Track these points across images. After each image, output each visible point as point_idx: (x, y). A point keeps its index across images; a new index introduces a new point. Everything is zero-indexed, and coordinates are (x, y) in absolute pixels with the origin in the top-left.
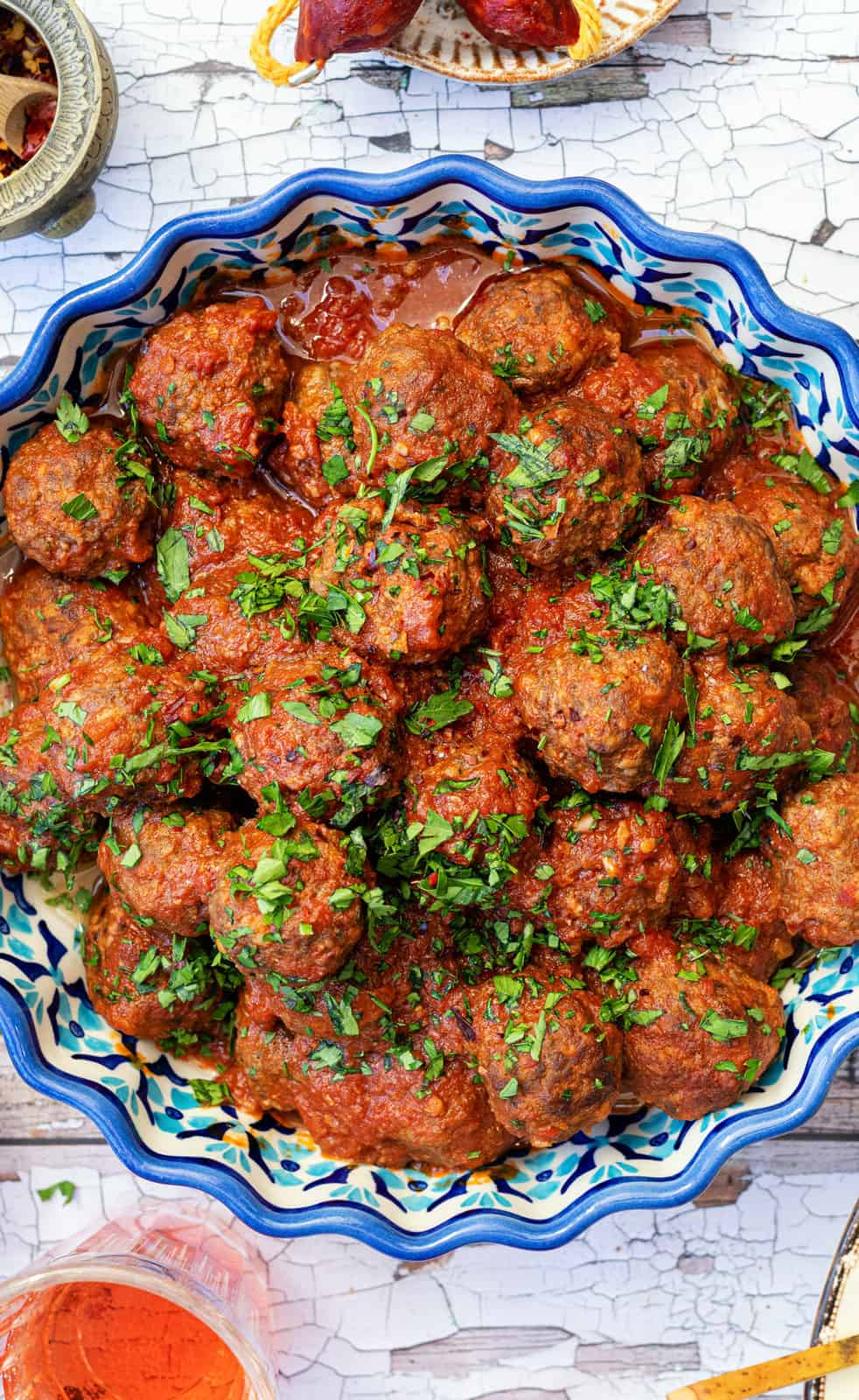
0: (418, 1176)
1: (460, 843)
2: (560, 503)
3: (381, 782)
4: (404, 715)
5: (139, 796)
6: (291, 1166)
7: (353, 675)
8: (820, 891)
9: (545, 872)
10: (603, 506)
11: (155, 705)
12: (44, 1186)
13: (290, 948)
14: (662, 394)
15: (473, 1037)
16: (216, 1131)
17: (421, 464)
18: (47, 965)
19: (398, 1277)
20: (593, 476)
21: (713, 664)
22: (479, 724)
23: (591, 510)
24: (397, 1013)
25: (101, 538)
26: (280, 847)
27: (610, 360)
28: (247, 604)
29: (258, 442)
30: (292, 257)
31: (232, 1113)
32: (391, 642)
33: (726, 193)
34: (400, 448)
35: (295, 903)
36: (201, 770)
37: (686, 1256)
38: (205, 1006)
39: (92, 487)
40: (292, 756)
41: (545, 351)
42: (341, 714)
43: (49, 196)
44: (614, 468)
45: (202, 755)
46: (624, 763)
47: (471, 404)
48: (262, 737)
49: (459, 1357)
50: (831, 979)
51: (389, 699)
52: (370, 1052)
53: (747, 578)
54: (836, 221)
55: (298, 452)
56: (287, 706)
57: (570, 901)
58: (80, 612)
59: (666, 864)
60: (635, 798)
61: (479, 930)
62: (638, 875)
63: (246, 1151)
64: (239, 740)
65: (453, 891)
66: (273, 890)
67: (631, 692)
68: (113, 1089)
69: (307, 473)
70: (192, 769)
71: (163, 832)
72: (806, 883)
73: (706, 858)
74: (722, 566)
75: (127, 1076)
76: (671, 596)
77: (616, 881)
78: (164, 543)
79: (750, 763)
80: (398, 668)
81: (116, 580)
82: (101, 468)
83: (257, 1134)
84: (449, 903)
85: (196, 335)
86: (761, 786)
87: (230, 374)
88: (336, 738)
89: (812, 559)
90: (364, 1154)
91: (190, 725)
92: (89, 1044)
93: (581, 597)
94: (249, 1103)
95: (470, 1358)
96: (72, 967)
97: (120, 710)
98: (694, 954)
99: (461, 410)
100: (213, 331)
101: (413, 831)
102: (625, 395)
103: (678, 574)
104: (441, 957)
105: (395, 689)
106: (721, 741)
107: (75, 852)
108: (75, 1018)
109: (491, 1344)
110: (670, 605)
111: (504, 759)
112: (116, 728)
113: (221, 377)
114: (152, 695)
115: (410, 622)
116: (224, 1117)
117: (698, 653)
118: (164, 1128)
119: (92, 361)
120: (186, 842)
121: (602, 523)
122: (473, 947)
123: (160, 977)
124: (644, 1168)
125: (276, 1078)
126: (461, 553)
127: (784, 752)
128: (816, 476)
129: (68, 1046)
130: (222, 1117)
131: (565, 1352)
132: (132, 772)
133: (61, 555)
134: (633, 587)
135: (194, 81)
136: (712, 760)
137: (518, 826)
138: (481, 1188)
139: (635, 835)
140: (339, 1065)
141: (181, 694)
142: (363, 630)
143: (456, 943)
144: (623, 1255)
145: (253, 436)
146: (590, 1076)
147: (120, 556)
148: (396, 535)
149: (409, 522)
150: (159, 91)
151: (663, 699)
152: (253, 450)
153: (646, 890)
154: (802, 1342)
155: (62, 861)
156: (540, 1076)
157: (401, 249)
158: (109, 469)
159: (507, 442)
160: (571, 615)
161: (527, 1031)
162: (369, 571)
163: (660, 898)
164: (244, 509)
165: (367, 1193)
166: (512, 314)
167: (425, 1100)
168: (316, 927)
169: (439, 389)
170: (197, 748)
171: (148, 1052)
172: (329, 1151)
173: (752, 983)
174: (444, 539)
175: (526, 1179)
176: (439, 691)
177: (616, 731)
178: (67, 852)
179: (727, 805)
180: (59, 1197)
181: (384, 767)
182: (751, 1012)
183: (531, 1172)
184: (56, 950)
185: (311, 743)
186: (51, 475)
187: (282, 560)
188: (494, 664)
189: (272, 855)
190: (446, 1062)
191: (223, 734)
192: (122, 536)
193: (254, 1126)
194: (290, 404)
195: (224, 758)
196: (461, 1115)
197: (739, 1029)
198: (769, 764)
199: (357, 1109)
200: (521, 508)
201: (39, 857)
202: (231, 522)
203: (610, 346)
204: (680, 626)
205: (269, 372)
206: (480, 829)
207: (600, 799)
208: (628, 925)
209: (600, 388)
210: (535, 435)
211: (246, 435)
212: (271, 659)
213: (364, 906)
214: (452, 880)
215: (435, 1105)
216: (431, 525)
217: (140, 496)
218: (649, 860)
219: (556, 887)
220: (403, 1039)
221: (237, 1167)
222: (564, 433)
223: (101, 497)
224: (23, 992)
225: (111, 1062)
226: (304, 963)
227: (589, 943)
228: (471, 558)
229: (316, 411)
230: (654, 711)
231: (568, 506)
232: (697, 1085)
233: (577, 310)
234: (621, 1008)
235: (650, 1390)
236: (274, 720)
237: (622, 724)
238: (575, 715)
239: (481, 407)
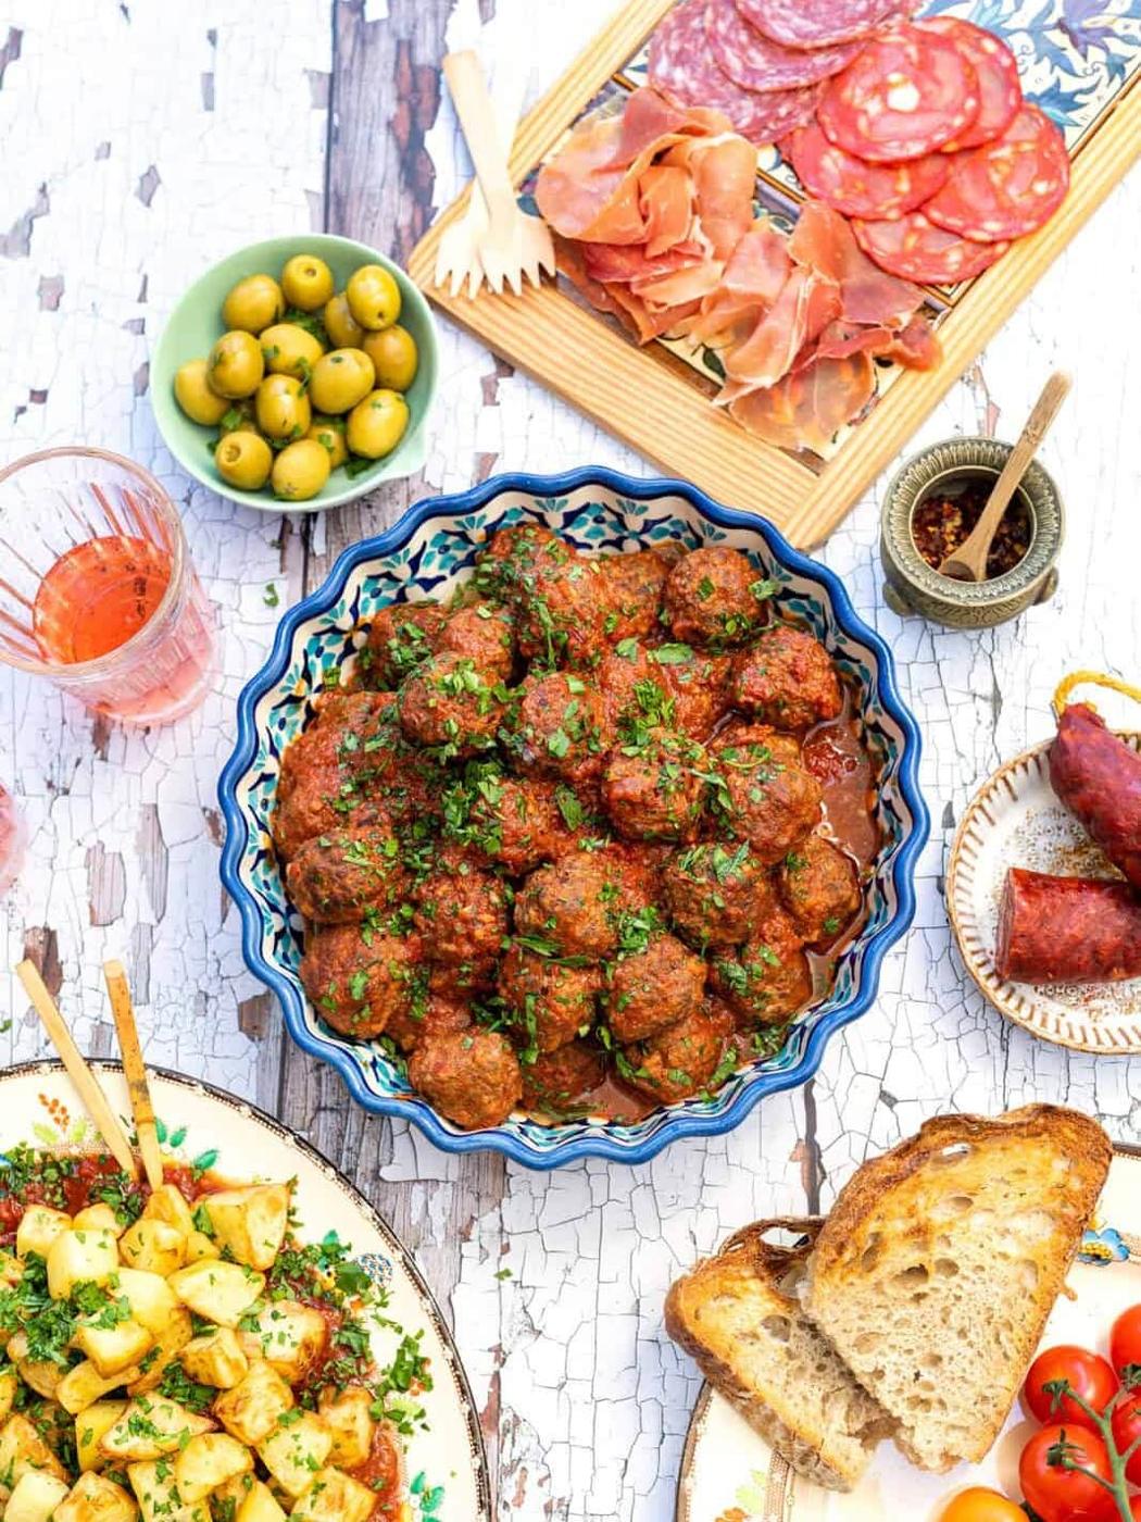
0: (271, 806)
1: (484, 808)
2: (703, 880)
3: (526, 758)
4: (568, 782)
5: (522, 615)
6: (282, 724)
7: (594, 747)
8: (444, 1053)
9: (464, 870)
10: (701, 910)
11: (578, 624)
12: (277, 588)
13: (422, 696)
14: (775, 962)
15: (360, 825)
16: (307, 675)
17: (729, 793)
18: (418, 576)
19: (204, 810)
20: (720, 903)
21: (595, 980)
22: (562, 835)
23: (698, 903)
24: (379, 779)
25: (688, 605)
26: (486, 690)
27: (800, 935)
28: (643, 688)
29: (747, 703)
30: (869, 733)
31: (318, 690)
32: (615, 770)
33: (916, 1033)
34: (740, 781)
35: (450, 698)
36: (537, 655)
37: (207, 997)
38: (387, 671)
39: (720, 598)
40: (543, 703)
41: (804, 887)
42: (569, 735)
43: (905, 573)
44: (725, 920)
45: (546, 656)
46: (532, 912)
47: (768, 828)
48: (557, 686)
49: (149, 846)
50: (387, 1075)
51: (579, 770)
52: (353, 768)
53: (651, 1003)
54: (896, 1108)
55: (741, 732)
56: (575, 702)
57: (445, 887)
58: (642, 597)
59: (467, 949)
60: (511, 929)
61: (428, 837)
62: (459, 928)
63: (294, 692)
64: (555, 675)
65: (454, 808)
66: (459, 682)
67: (578, 917)
68: (337, 606)
69: (728, 739)
70: (538, 649)
71: (500, 634)
72: (452, 1046)
73: (468, 982)
74: (659, 985)
75: (345, 622)
76: (642, 949)
77: (456, 914)
78: (685, 648)
79: (530, 1001)
80: (598, 777)
81: (662, 618)
82: (732, 604)
83: (304, 704)
84: (447, 806)
85: (816, 665)
86: (515, 1013)
87: (791, 685)
88: (555, 731)
89: (666, 1063)
90: (287, 769)
91: (566, 646)
92: (366, 600)
93: (643, 901)
94: (324, 701)
95: (149, 856)
96: (416, 594)
97: (577, 603)
98: (407, 974)
99: (765, 821)
100: (818, 675)
101: (492, 778)
102: (776, 939)
103: (654, 956)
104: (412, 808)
105: (585, 776)
106: (545, 981)
107: (488, 590)
108: (384, 594)
109: (157, 870)
110: (635, 950)
111: (537, 845)
112: (565, 597)
113: (789, 679)
114: (586, 623)
115: (626, 781)
116: (315, 684)
117: (603, 971)
118: (311, 642)
119: (802, 608)
120: (492, 646)
121: (689, 912)
122: (418, 831)
123: (406, 638)
124: (269, 941)
125: (339, 715)
126: (671, 817)
127: (538, 1027)
128: (721, 1075)
129: (366, 585)
130: (317, 681)
131: (148, 917)
132: (537, 608)
133: (678, 581)
134: (647, 928)
135: (988, 690)
136: (532, 977)
137: (494, 848)
138: (262, 841)
139: (486, 928)
140: (345, 749)
141: (585, 641)
142: (623, 755)
143: (420, 819)
144: (209, 955)
145: (751, 699)
146: (331, 895)
147: (676, 619)
148: (683, 775)
149: (692, 786)
150: (982, 667)
151: (575, 940)
152: (743, 698)
153: (451, 936)
154: (147, 1059)
155: (483, 581)
156: (332, 861)
157: (874, 804)
158: (732, 610)
159: (744, 851)
160: (631, 893)
161: (362, 854)
162: (661, 760)
163: (444, 946)
164: (706, 700)
165: (262, 765)
166: (829, 868)
167: (321, 799)
168: (435, 708)
169: (778, 806)
170: (551, 649)
171: (360, 639)
172: (290, 750)
173: (386, 1014)
174: (681, 808)
175: (266, 872)
176: (584, 808)
177: (553, 905)
178: (489, 585)
179: (504, 992)
180: (269, 596)
181: (535, 762)
182: (367, 1009)
183: (269, 878)
184: (428, 584)
185: (553, 715)
186: (728, 573)
187: (672, 718)
188: (600, 843)
189: (481, 684)
190: (345, 813)
191: (559, 669)
192: (689, 618)
193: (308, 705)
194: (772, 729)
195: (545, 667)
196: (310, 822)
197: (357, 994)
198: (529, 1015)
199: (317, 761)
200: (700, 858)
201: (486, 567)
202: (697, 690)
203: (809, 935)
204: (621, 957)
205: (793, 712)
206: (492, 822)
207: (509, 909)
208: (428, 926)
209: (780, 923)
210: (747, 868)
211: (752, 694)
212: (607, 701)
213: (445, 743)
214: (461, 804)
215: (317, 805)
216: (690, 800)
217: (714, 630)
218: (470, 937)
219: (453, 877)
220: (361, 786)
221: (283, 682)
222: (748, 887)
223: (713, 603)
224: (401, 553)
225: (354, 611)
226: (411, 706)
227: (416, 905)
228: (669, 825)
229: (768, 744)
230: (566, 933)
231: (700, 886)
232: (322, 970)
233: (831, 911)
234: (374, 922)
235: (123, 949)
236: (568, 694)
237: (557, 909)
238: (564, 880)
239: (767, 834)
